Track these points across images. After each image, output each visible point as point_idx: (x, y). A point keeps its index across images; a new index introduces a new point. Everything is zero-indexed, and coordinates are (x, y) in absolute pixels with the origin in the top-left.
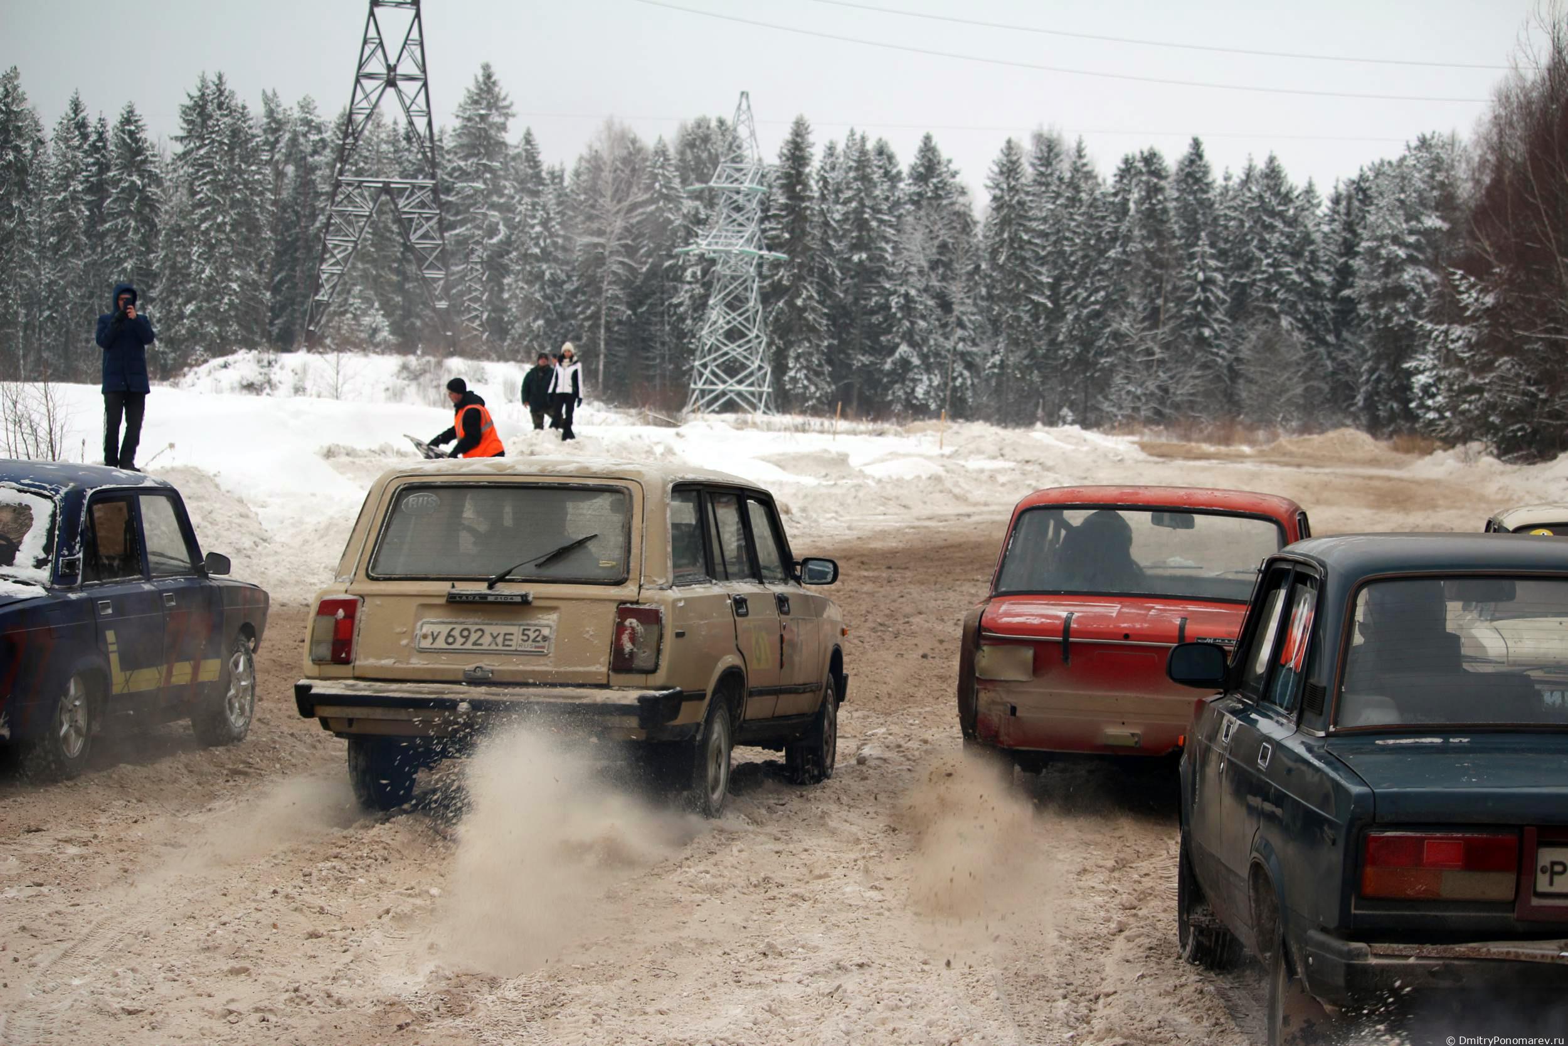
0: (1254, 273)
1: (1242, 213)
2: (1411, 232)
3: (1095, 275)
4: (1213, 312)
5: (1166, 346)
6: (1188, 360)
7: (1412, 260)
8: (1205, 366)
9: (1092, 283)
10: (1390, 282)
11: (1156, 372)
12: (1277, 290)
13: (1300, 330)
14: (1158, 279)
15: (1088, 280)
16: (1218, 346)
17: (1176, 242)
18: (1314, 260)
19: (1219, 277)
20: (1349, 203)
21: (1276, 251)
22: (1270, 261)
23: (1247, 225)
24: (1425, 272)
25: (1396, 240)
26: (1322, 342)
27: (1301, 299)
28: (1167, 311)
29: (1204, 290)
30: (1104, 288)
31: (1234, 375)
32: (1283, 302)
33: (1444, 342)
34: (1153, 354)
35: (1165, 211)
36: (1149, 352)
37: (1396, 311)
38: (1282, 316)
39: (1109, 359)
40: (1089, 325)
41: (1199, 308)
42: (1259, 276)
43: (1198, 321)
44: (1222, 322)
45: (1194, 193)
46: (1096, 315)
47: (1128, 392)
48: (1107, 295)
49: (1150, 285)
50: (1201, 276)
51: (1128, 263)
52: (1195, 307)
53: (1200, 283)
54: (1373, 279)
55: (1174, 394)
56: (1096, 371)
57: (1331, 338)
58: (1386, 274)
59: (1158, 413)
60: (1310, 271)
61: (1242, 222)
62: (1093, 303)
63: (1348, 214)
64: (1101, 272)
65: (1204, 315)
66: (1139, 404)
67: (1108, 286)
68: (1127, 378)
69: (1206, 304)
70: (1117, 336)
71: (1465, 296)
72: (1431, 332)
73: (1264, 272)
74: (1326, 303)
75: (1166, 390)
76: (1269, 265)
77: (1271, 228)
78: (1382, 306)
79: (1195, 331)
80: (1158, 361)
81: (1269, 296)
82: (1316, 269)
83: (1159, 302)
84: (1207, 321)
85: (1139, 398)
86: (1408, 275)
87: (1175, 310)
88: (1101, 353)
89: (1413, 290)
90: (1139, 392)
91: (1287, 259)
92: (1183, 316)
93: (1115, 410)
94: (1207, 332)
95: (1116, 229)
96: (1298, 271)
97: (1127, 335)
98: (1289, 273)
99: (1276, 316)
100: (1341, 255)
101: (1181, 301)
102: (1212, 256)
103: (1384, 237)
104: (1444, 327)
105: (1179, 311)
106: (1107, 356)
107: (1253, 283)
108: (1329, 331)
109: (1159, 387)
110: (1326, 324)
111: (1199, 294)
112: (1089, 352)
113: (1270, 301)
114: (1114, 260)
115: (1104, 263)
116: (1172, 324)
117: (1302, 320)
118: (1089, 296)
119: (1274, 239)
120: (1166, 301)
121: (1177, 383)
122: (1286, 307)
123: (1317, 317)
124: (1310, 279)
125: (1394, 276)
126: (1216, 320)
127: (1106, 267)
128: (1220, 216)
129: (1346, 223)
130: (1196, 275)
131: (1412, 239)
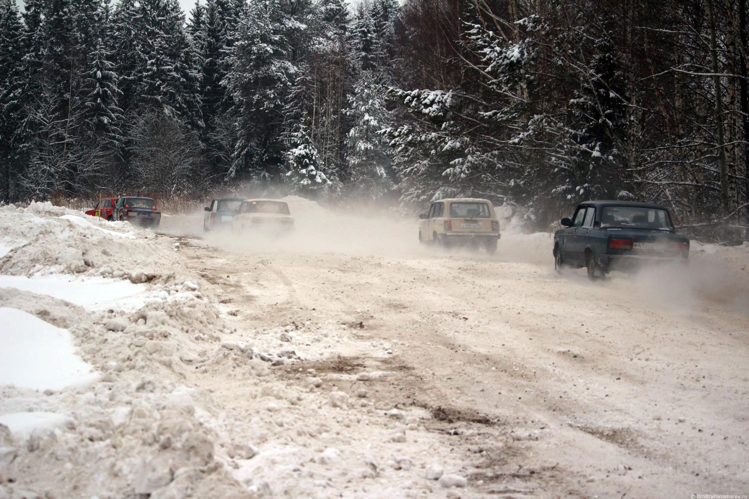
0: (140, 72)
1: (128, 24)
2: (276, 32)
3: (13, 75)
4: (109, 104)
5: (73, 132)
6: (92, 143)
7: (277, 54)
8: (105, 148)
9: (11, 83)
10: (261, 73)
11: (66, 153)
12: (160, 84)
13: (179, 116)
14: (65, 77)
15: (7, 80)
16: (114, 131)
17: (78, 47)
18: (188, 59)
19: (114, 74)
20: (212, 16)
21: (158, 53)
22: (153, 61)
23: (133, 33)
24: (288, 64)
25: (264, 39)
26: (195, 126)
27: (179, 92)
28: (74, 103)
29: (102, 86)
30: (20, 86)
31: (127, 155)
32: (165, 94)
33: (417, 107)
34: (63, 139)
35: (69, 21)
36: (60, 138)
37: (267, 97)
38: (165, 106)
39: (26, 145)
40: (8, 116)
41: (99, 101)
42: (145, 74)
43: (98, 111)
44: (117, 111)
45: (85, 11)
46: (14, 108)
47: (44, 171)
48: (23, 92)
49: (59, 82)
50: (99, 74)
51: (40, 65)
52: (95, 100)
53: (99, 80)
54: (245, 71)
55: (82, 171)
56: (16, 154)
57: (201, 123)
58: (257, 67)
59: (69, 187)
60: (186, 68)
61: (129, 30)
62: (12, 99)
63: (211, 23)
64: (17, 73)
65: (103, 105)
66: (53, 181)
67: (24, 84)
68: (41, 159)
69: (105, 97)
70: (32, 124)
71: (487, 50)
72: (403, 97)
73: (148, 71)
74: (196, 95)
75: (75, 169)
76: (152, 64)
77: (153, 35)
78: (254, 94)
79: (95, 119)
80: (68, 144)
81: (154, 90)
82: (190, 68)
83: (67, 96)
84: (106, 111)
85: (52, 175)
86: (275, 67)
87: (80, 102)
88: (19, 140)
89: (279, 79)
90: (52, 170)
91: (168, 59)
92: (87, 107)
93: (33, 186)
94: (106, 120)
95: (30, 37)
96: (176, 69)
97: (41, 124)
98: (170, 71)
99: (159, 105)
100: (207, 57)
101: (84, 94)
102: (108, 58)
103: (254, 36)
104: (415, 92)
105: (83, 103)
106: (24, 143)
107: (140, 79)
108: (200, 118)
109: (69, 166)
110: (197, 112)
111: (98, 89)
112: (10, 139)
113: (154, 94)
114: (29, 62)
115: (20, 66)
116: (77, 114)
117: (180, 109)
118: (9, 93)
119: (157, 43)
120: (73, 95)
121: (84, 162)
122: (166, 98)
123: (190, 105)
124: (185, 75)
125: (264, 69)
126: (113, 111)
127: (22, 68)
128: (106, 28)
129: (210, 30)
130: (96, 73)
131: (277, 38)
